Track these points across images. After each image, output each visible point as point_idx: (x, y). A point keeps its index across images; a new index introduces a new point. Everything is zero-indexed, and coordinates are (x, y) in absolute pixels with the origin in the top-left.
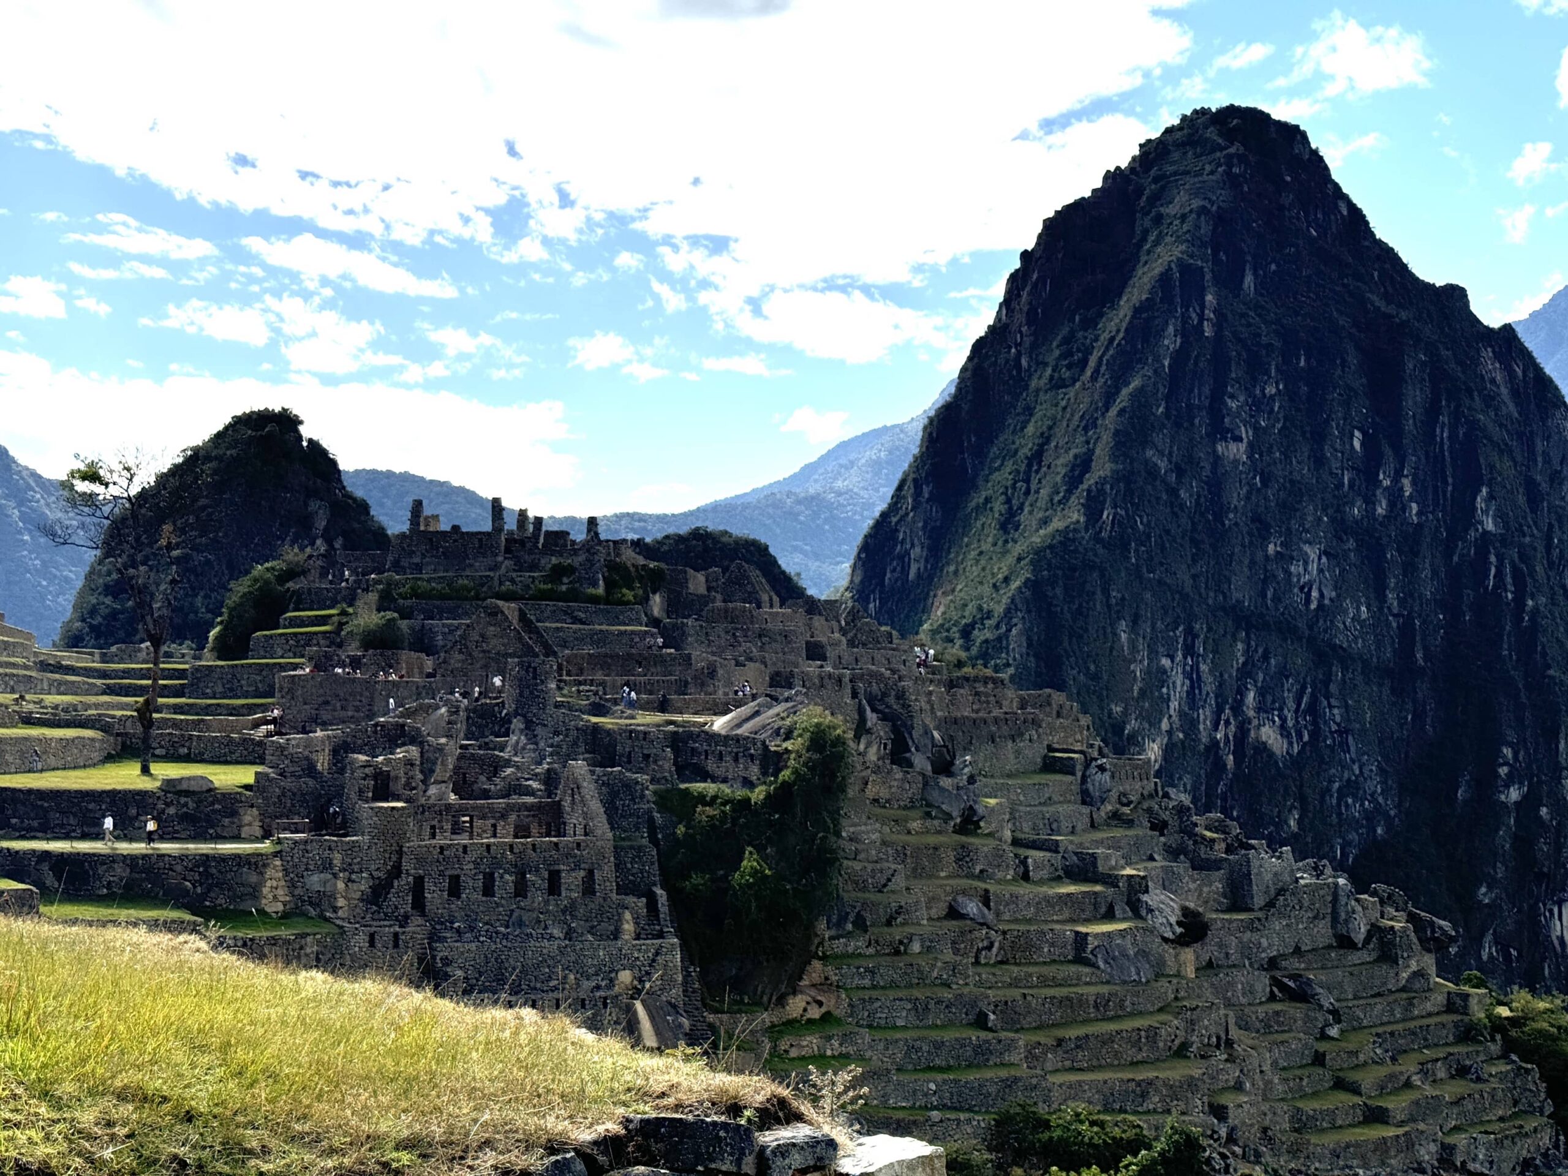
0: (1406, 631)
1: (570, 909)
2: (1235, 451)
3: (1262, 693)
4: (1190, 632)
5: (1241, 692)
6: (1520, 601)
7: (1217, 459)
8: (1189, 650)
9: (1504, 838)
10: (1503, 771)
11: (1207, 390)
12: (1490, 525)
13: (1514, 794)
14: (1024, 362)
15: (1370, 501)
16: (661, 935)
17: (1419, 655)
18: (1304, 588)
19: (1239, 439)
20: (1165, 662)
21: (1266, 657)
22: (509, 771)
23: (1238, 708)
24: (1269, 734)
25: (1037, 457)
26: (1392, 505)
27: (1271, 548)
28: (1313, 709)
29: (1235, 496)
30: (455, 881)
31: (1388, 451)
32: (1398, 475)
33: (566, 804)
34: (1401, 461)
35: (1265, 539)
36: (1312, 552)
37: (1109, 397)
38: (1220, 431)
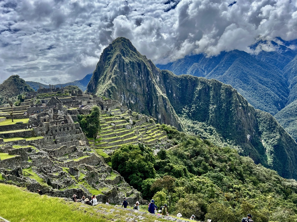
0: (144, 90)
1: (70, 131)
2: (126, 73)
3: (131, 98)
4: (123, 92)
5: (129, 98)
6: (154, 86)
7: (124, 74)
8: (124, 94)
9: (154, 109)
10: (153, 103)
11: (123, 67)
12: (150, 79)
13: (155, 105)
14: (103, 65)
15: (139, 78)
16: (81, 133)
17: (145, 92)
18: (134, 87)
19: (126, 72)
20: (122, 95)
21: (131, 94)
22: (59, 116)
23: (129, 100)
24: (132, 102)
25: (106, 75)
26: (141, 78)
27: (131, 83)
28: (136, 99)
29: (126, 78)
30: (56, 130)
31: (141, 73)
32: (142, 75)
33: (68, 119)
34: (142, 73)
35: (130, 82)
36: (134, 83)
37: (113, 68)
38: (124, 71)
